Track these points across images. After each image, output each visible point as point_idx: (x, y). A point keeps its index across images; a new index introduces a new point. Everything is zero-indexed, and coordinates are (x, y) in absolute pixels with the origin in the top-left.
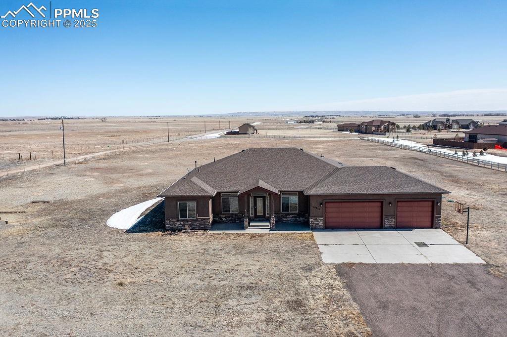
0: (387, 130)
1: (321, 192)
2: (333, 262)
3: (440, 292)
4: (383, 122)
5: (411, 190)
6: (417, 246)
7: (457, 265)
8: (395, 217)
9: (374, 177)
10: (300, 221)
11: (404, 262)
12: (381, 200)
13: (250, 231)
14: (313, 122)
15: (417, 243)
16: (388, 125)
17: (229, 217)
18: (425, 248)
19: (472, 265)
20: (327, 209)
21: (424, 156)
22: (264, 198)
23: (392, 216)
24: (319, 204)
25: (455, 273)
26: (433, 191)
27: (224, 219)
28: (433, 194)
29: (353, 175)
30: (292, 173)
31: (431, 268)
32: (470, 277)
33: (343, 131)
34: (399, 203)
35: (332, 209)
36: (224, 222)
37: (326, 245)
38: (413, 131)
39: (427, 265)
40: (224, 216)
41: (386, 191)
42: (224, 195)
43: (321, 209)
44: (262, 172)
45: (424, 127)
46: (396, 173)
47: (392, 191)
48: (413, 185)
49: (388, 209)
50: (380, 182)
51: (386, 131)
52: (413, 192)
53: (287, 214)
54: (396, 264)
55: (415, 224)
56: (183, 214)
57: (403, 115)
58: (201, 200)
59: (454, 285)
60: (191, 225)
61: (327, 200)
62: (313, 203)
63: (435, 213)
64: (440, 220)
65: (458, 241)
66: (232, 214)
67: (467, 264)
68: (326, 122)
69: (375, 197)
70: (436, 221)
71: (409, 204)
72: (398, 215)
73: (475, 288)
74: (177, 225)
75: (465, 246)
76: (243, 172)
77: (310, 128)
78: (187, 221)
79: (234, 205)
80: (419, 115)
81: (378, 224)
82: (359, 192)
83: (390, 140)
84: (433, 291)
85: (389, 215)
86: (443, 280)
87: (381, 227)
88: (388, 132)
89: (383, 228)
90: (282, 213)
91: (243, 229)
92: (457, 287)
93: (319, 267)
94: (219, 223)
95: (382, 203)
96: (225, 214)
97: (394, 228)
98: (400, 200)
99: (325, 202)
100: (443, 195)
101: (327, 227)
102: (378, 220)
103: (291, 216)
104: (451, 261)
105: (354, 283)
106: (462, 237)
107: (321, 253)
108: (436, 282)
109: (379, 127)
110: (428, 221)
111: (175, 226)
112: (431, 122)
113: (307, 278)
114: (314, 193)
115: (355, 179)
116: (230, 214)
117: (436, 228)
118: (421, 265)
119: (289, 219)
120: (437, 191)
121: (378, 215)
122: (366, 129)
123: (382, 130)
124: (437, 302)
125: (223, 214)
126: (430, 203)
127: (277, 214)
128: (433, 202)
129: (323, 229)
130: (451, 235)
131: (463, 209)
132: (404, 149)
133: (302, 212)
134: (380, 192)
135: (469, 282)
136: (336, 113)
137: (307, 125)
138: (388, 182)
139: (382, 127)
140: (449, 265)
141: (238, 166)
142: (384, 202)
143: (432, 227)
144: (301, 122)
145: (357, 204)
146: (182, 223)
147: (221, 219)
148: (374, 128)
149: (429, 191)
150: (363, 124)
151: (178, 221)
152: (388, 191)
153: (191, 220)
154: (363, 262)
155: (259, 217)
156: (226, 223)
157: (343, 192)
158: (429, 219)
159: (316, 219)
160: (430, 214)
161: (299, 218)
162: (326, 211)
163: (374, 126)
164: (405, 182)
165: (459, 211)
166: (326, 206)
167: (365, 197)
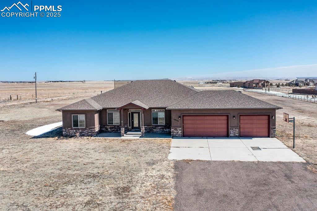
0: (263, 85)
1: (179, 108)
2: (175, 159)
3: (256, 183)
4: (260, 81)
5: (250, 106)
6: (251, 149)
7: (280, 163)
8: (239, 128)
9: (223, 97)
10: (166, 132)
11: (234, 160)
12: (226, 114)
13: (125, 137)
14: (216, 83)
15: (252, 148)
16: (264, 83)
17: (113, 128)
18: (258, 151)
19: (293, 163)
20: (184, 121)
21: (284, 99)
22: (139, 113)
23: (236, 127)
24: (178, 117)
25: (276, 168)
26: (268, 107)
27: (109, 130)
28: (269, 109)
29: (207, 96)
30: (163, 95)
31: (256, 164)
32: (288, 172)
33: (233, 87)
34: (241, 117)
35: (188, 121)
36: (109, 132)
37: (177, 147)
38: (281, 87)
39: (254, 162)
40: (109, 127)
41: (230, 107)
42: (109, 111)
43: (180, 121)
44: (141, 95)
45: (289, 84)
46: (241, 95)
47: (235, 107)
48: (253, 102)
49: (233, 122)
50: (227, 101)
51: (262, 87)
52: (252, 107)
53: (156, 126)
54: (227, 161)
55: (255, 134)
56: (76, 124)
57: (278, 80)
58: (89, 113)
59: (271, 178)
60: (81, 132)
61: (185, 114)
62: (174, 116)
63: (271, 125)
64: (275, 131)
65: (287, 146)
66: (115, 126)
67: (289, 162)
68: (225, 83)
69: (222, 112)
70: (272, 131)
71: (249, 117)
72: (241, 126)
73: (290, 181)
74: (71, 133)
75: (292, 149)
76: (127, 95)
77: (214, 86)
78: (79, 129)
79: (116, 119)
80: (288, 79)
81: (225, 134)
82: (209, 107)
83: (264, 91)
84: (250, 182)
85: (233, 126)
86: (263, 174)
87: (227, 136)
88: (264, 87)
89: (229, 136)
90: (153, 125)
91: (120, 136)
92: (273, 179)
93: (161, 162)
94: (106, 132)
95: (228, 116)
96: (110, 126)
97: (238, 137)
98: (242, 114)
99: (183, 116)
100: (277, 111)
101: (185, 136)
102: (225, 130)
103: (159, 128)
104: (275, 160)
105: (184, 174)
106: (291, 144)
107: (169, 153)
108: (255, 175)
109: (258, 84)
110: (265, 132)
111: (69, 133)
112: (295, 81)
113: (146, 170)
114: (173, 108)
115: (208, 99)
116: (113, 125)
117: (272, 137)
118: (249, 162)
119: (158, 130)
120: (272, 107)
121: (225, 126)
122: (249, 85)
123: (260, 86)
124: (249, 191)
125: (109, 126)
126: (267, 117)
127: (149, 126)
128: (269, 116)
129: (181, 137)
130: (283, 142)
131: (289, 119)
132: (271, 96)
133: (168, 124)
134: (226, 107)
135: (286, 176)
136: (233, 79)
137: (211, 85)
138: (233, 101)
139: (260, 84)
140: (273, 162)
141: (124, 91)
142: (229, 116)
143: (269, 137)
144: (208, 83)
145: (208, 118)
146: (75, 131)
147: (107, 129)
148: (254, 85)
149: (265, 107)
150: (247, 82)
151: (72, 129)
152: (232, 107)
153: (81, 128)
154: (200, 159)
155: (136, 128)
156: (111, 132)
157: (196, 108)
158: (266, 130)
159: (176, 129)
160: (267, 126)
161: (166, 129)
162: (184, 123)
163: (254, 83)
164: (247, 100)
165: (286, 121)
166: (184, 119)
167: (214, 112)
